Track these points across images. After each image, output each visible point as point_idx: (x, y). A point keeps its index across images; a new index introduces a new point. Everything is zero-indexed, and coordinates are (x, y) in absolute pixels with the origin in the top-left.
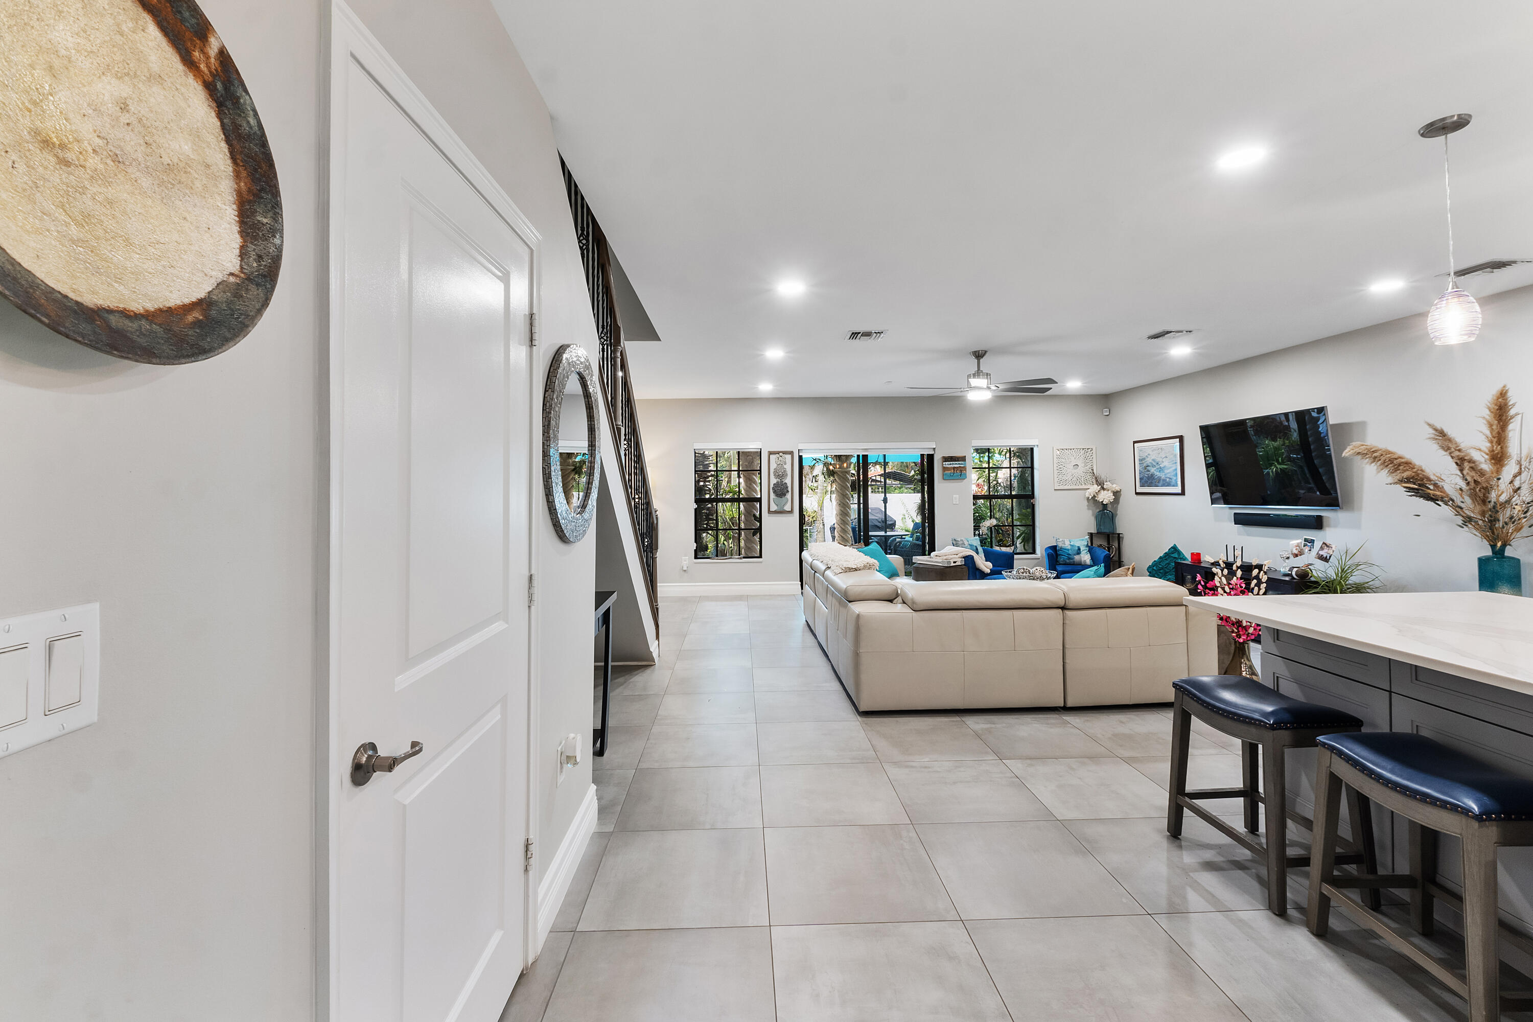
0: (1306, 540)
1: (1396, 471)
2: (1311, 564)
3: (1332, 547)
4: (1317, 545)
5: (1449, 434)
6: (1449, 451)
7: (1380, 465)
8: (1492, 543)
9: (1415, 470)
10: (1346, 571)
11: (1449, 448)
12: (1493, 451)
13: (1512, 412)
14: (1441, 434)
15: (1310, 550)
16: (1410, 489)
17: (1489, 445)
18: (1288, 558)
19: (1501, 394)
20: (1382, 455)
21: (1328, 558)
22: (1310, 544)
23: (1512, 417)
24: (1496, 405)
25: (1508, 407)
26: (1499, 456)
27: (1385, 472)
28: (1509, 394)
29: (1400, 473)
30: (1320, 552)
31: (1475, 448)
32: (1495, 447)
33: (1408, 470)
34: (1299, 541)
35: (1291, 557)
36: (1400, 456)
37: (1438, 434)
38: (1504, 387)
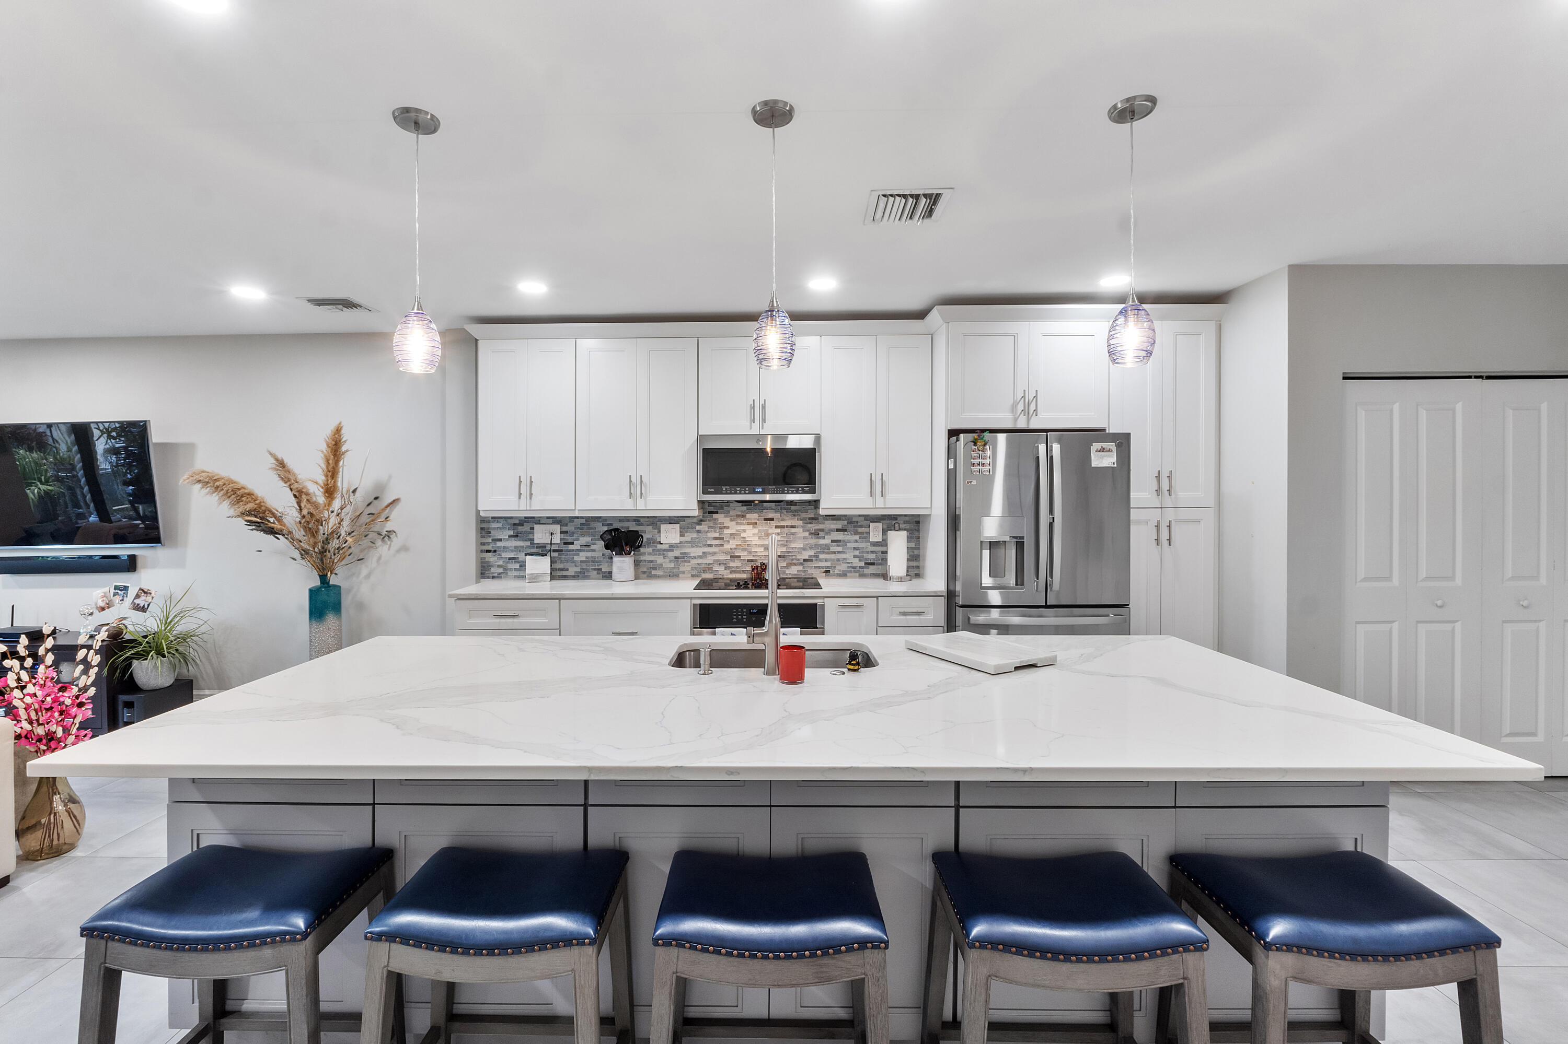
0: (116, 588)
1: (238, 503)
2: (124, 618)
3: (150, 593)
4: (132, 592)
5: (288, 465)
6: (288, 483)
7: (222, 496)
8: (321, 574)
9: (257, 502)
10: (171, 622)
11: (289, 480)
12: (327, 484)
13: (344, 449)
14: (281, 464)
15: (122, 600)
16: (251, 523)
17: (324, 478)
18: (91, 614)
19: (337, 430)
20: (224, 485)
21: (146, 607)
22: (122, 593)
23: (344, 453)
24: (333, 441)
25: (341, 444)
26: (332, 490)
27: (226, 504)
28: (343, 431)
29: (243, 505)
30: (135, 601)
31: (313, 481)
32: (330, 480)
33: (250, 502)
34: (107, 589)
35: (96, 612)
36: (244, 486)
37: (278, 464)
38: (340, 424)
